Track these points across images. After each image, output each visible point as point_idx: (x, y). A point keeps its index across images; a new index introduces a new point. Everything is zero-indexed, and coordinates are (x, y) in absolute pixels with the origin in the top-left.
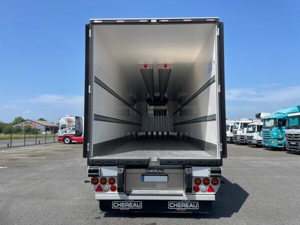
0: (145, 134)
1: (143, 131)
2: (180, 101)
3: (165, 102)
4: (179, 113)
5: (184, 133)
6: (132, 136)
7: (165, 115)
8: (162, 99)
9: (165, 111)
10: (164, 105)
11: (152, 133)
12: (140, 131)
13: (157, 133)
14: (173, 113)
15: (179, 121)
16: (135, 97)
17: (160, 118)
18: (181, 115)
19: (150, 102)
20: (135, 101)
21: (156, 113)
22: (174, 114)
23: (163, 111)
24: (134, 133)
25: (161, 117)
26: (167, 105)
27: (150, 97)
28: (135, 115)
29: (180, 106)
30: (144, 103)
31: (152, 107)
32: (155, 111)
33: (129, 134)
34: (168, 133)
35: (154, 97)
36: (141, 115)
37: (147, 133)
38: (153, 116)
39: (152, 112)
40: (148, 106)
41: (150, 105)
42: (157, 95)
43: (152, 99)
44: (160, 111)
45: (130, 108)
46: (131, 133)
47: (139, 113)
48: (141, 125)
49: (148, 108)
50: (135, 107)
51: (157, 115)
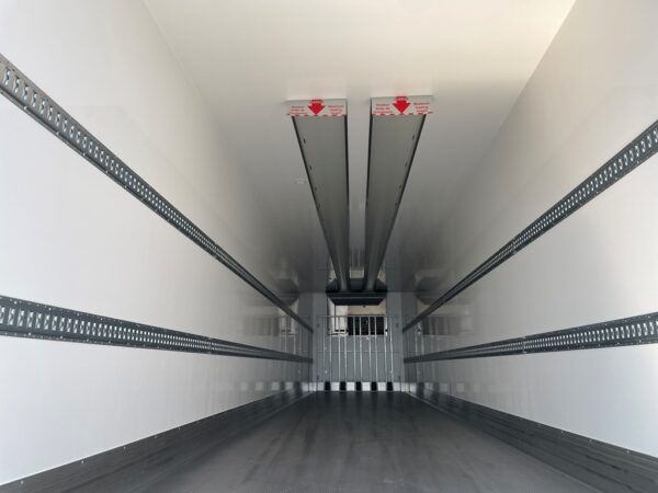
0: (321, 387)
1: (318, 380)
2: (422, 292)
3: (378, 294)
4: (419, 326)
5: (436, 385)
6: (284, 395)
7: (381, 332)
8: (370, 285)
9: (380, 320)
10: (377, 303)
11: (343, 386)
12: (309, 380)
13: (359, 386)
14: (401, 327)
15: (421, 350)
16: (296, 281)
17: (365, 341)
18: (426, 332)
19: (337, 294)
20: (294, 293)
21: (355, 326)
22: (404, 330)
23: (372, 319)
24: (289, 386)
25: (368, 337)
26: (383, 303)
27: (337, 281)
28: (293, 331)
29: (423, 308)
30: (320, 299)
31: (343, 310)
32: (350, 320)
33: (275, 387)
34: (390, 386)
35: (348, 281)
36: (311, 330)
37: (328, 386)
38: (345, 335)
39: (343, 324)
40: (332, 305)
41: (337, 303)
42: (357, 274)
43: (343, 286)
44: (365, 319)
45: (282, 312)
46: (282, 385)
47: (306, 326)
48: (310, 361)
49: (332, 313)
50: (295, 308)
51: (357, 333)
